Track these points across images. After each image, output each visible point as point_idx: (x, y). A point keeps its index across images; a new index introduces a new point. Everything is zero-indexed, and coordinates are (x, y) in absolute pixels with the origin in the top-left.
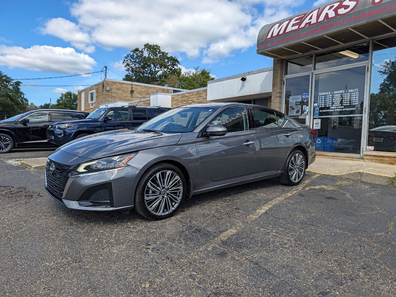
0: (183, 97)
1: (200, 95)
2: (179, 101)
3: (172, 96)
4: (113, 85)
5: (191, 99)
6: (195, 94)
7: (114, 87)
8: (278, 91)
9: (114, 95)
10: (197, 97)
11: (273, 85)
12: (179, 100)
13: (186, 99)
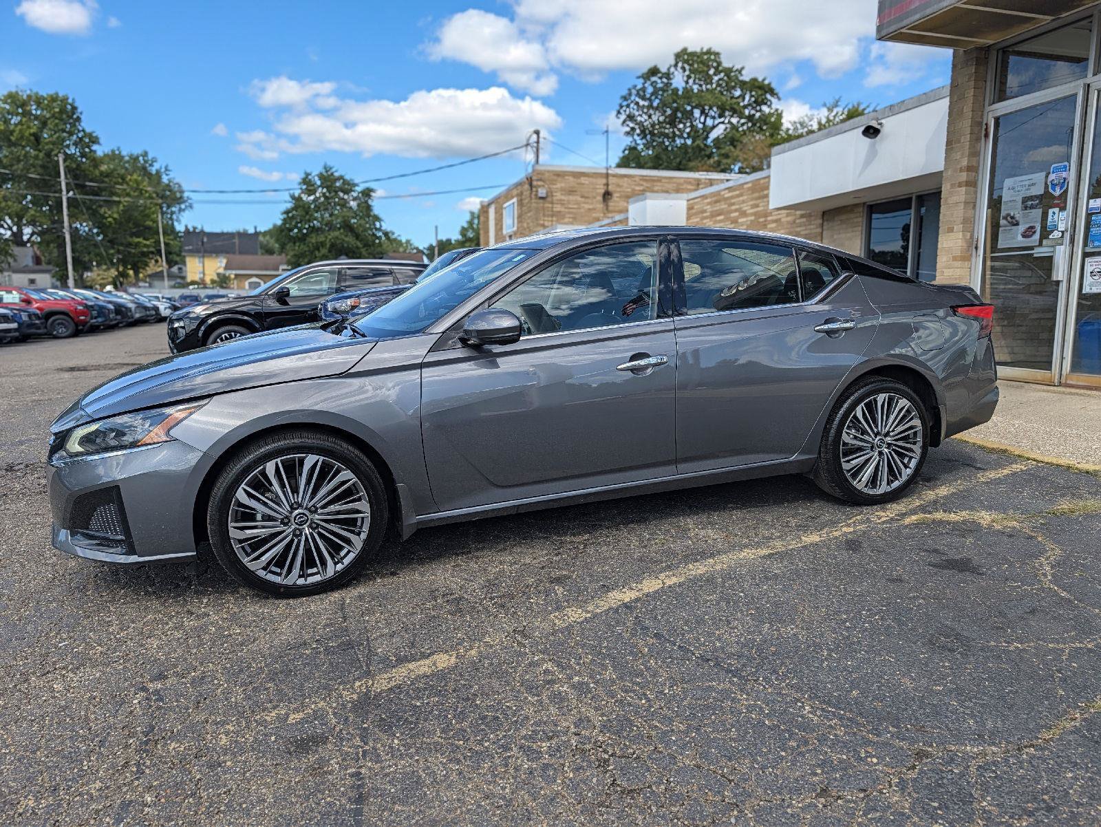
0: (716, 202)
1: (761, 194)
2: (705, 215)
3: (688, 201)
4: (556, 181)
5: (737, 207)
6: (749, 189)
7: (559, 185)
8: (965, 163)
9: (558, 208)
10: (752, 199)
11: (949, 143)
12: (705, 211)
13: (723, 206)
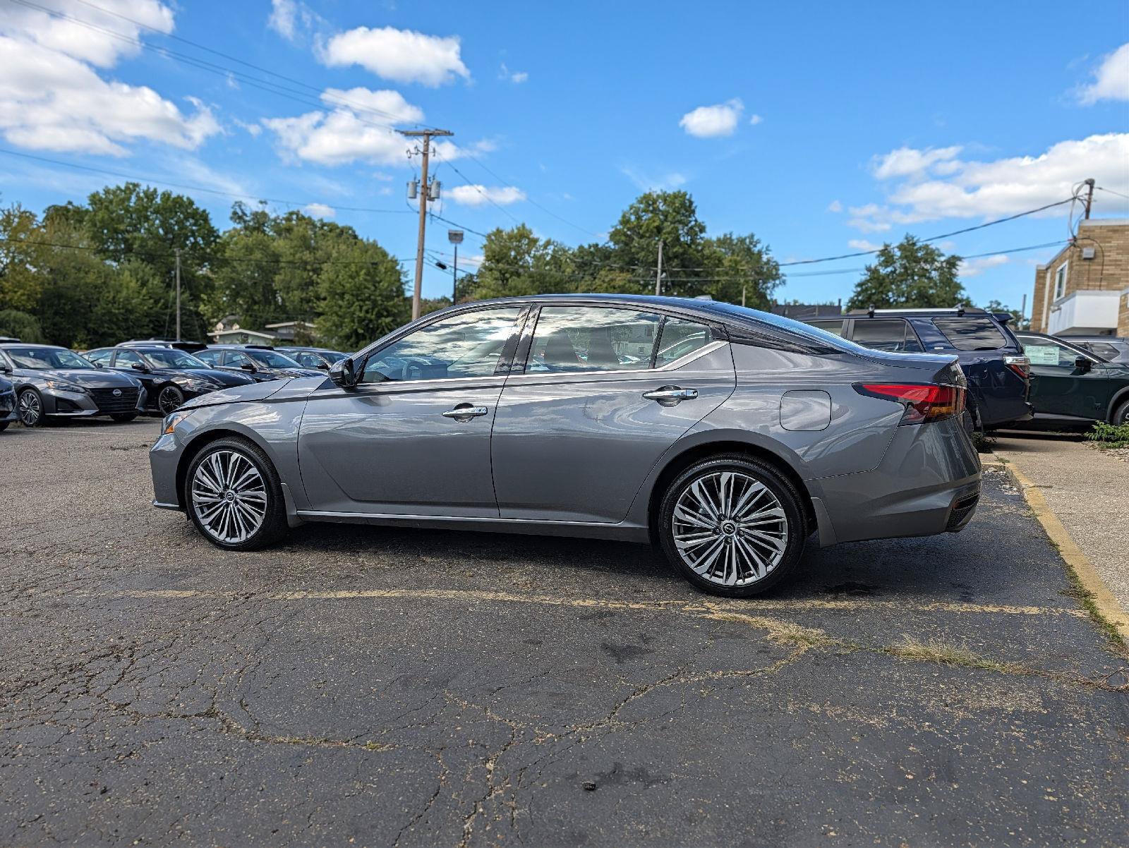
4: (1111, 237)
7: (1114, 243)
9: (1109, 270)
